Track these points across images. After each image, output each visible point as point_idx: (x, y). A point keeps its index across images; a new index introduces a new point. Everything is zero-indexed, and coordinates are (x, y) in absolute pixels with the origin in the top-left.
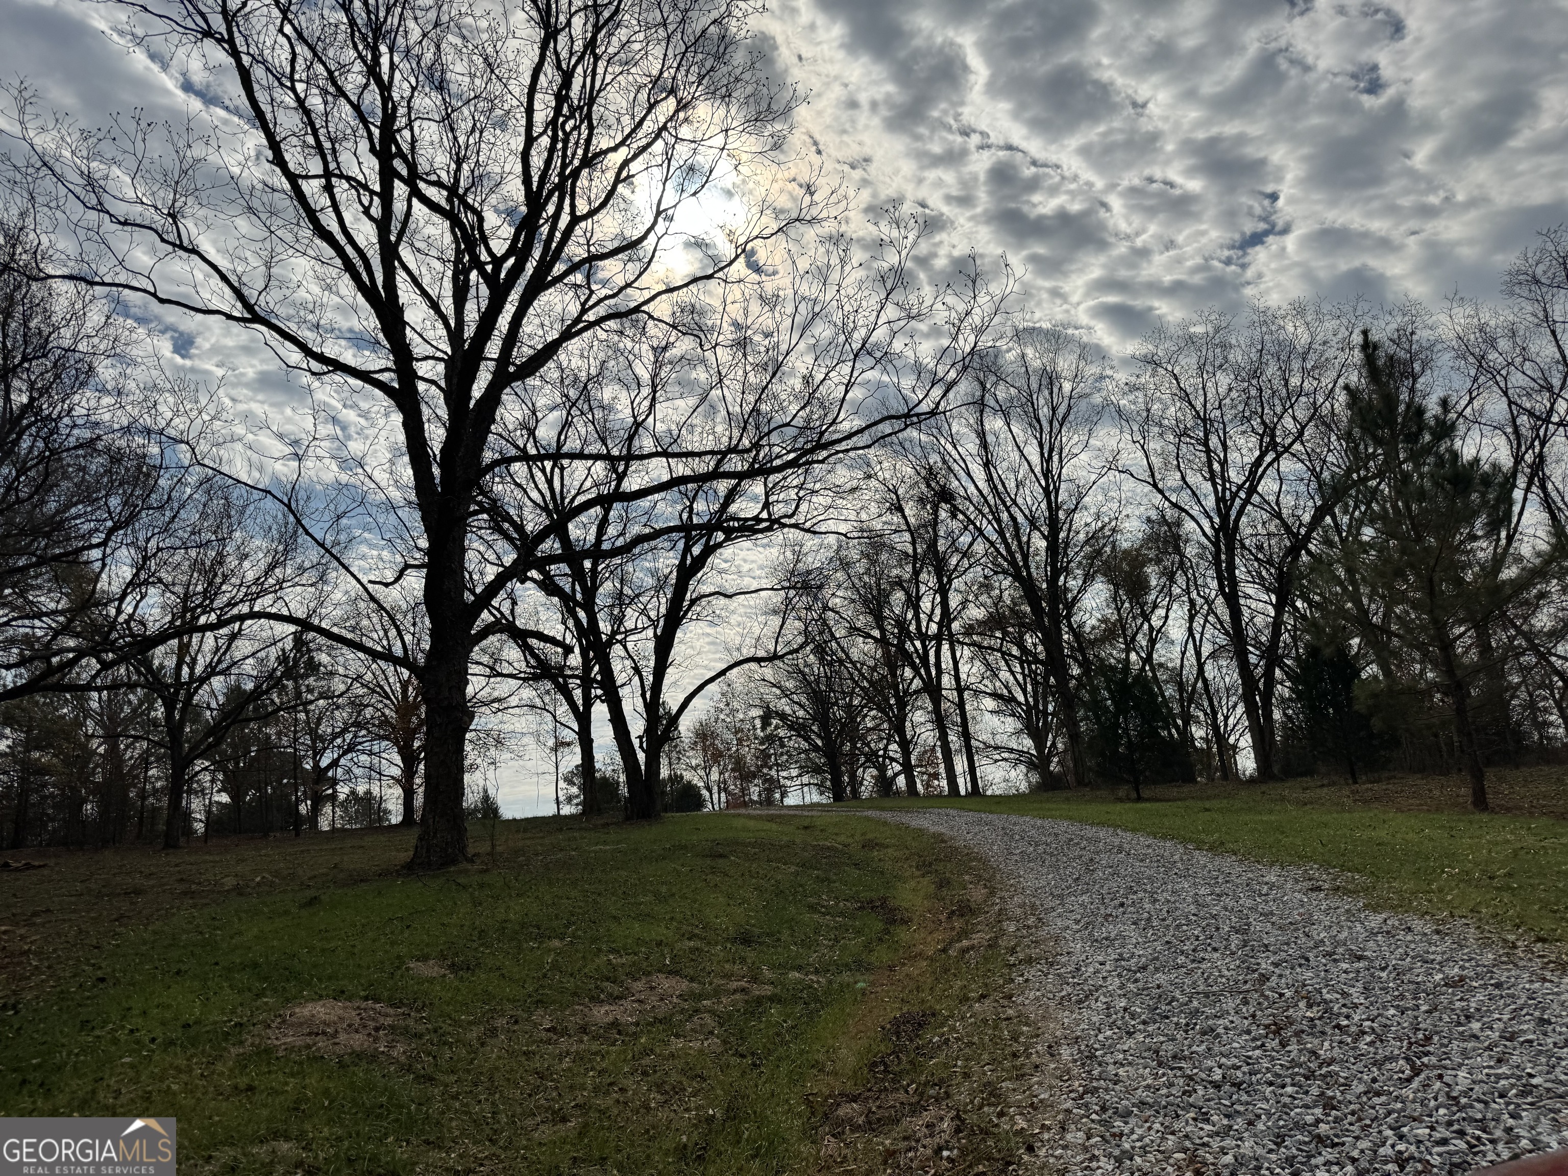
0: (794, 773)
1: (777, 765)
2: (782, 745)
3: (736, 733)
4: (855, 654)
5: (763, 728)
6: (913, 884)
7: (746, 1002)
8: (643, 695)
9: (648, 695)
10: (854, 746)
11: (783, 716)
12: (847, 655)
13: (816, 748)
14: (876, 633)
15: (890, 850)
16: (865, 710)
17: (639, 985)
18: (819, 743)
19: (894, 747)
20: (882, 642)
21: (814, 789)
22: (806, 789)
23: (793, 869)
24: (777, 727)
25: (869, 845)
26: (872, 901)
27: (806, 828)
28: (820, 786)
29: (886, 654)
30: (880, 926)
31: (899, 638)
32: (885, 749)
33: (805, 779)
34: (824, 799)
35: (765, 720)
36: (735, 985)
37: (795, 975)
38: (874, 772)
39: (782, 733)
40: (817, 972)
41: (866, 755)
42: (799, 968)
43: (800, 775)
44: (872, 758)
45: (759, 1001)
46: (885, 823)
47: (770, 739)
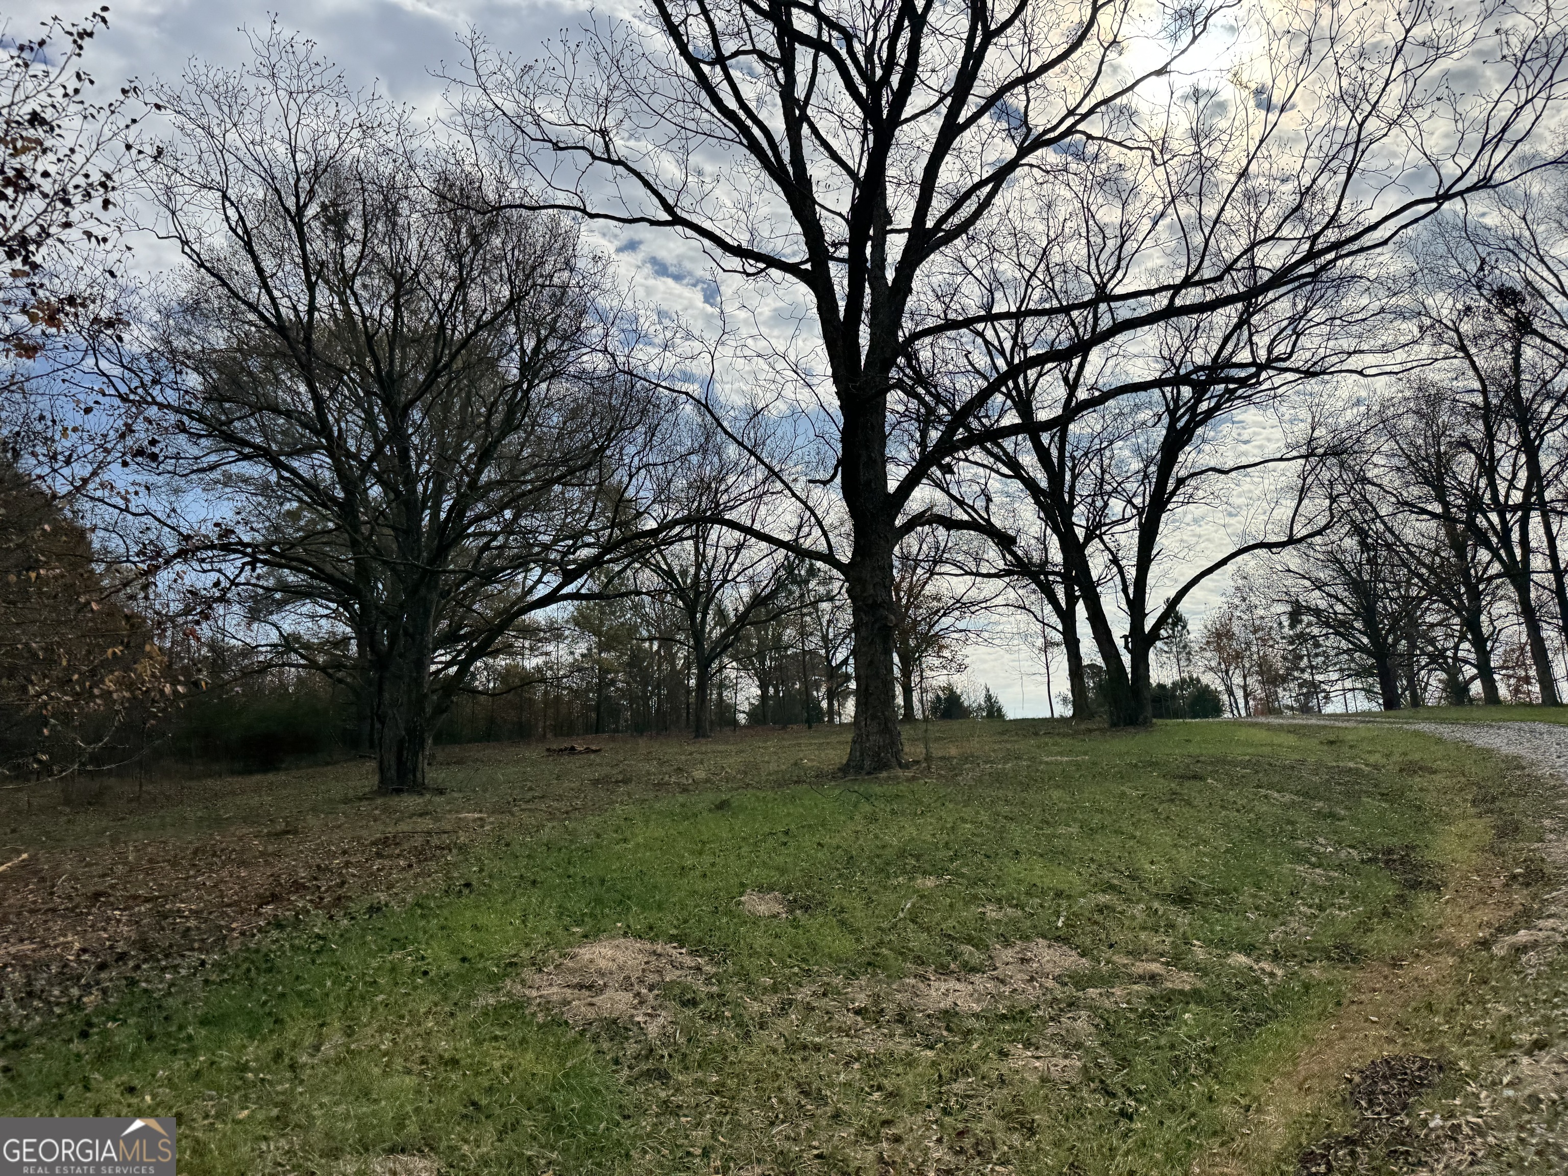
0: (1334, 676)
1: (1312, 667)
2: (1317, 645)
3: (1255, 632)
4: (1409, 535)
5: (1292, 626)
6: (1462, 825)
7: (1152, 998)
8: (1125, 590)
9: (1131, 591)
10: (1412, 645)
11: (1317, 612)
12: (1397, 537)
13: (1362, 649)
14: (1437, 508)
15: (1437, 777)
16: (1426, 604)
17: (1008, 954)
18: (1365, 640)
19: (1466, 645)
20: (1446, 518)
21: (1361, 695)
22: (1349, 695)
23: (1288, 797)
24: (1310, 624)
25: (1410, 769)
26: (1390, 851)
27: (1332, 743)
28: (1368, 691)
29: (1451, 533)
30: (1391, 891)
31: (1468, 513)
32: (1456, 648)
33: (1348, 684)
34: (1375, 707)
35: (1295, 616)
36: (1141, 967)
37: (1240, 959)
38: (1443, 676)
39: (1316, 631)
40: (1276, 957)
41: (1429, 655)
42: (1248, 949)
43: (1341, 679)
44: (1437, 658)
45: (1169, 997)
46: (1439, 741)
47: (1302, 638)
